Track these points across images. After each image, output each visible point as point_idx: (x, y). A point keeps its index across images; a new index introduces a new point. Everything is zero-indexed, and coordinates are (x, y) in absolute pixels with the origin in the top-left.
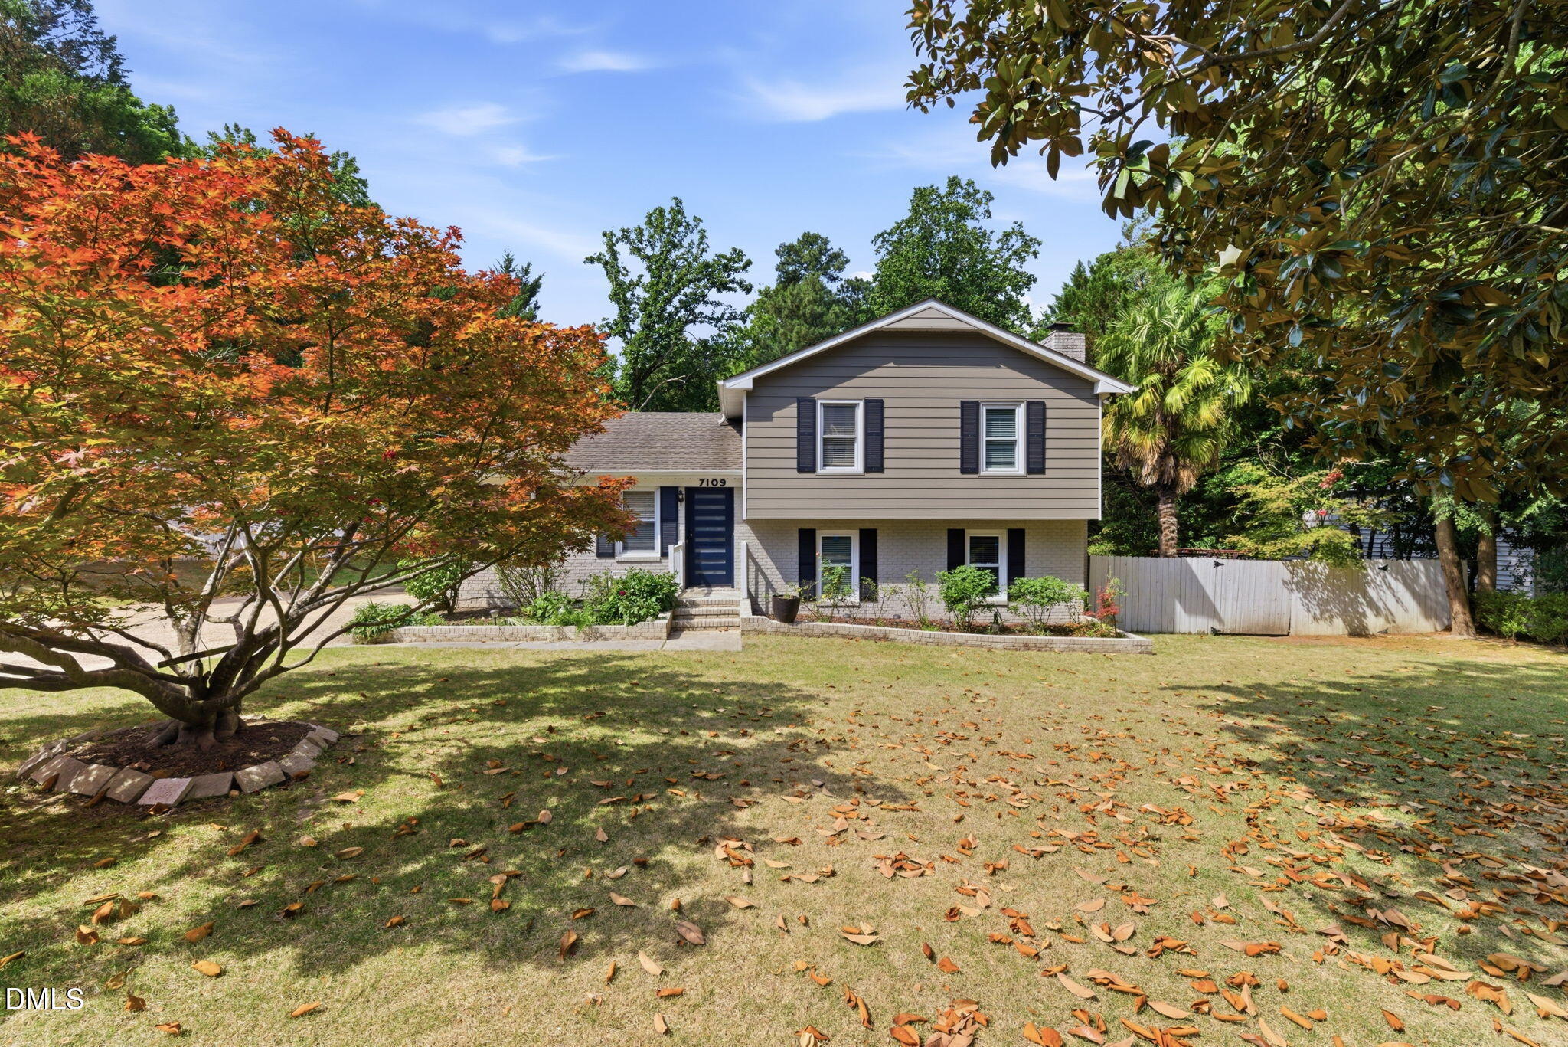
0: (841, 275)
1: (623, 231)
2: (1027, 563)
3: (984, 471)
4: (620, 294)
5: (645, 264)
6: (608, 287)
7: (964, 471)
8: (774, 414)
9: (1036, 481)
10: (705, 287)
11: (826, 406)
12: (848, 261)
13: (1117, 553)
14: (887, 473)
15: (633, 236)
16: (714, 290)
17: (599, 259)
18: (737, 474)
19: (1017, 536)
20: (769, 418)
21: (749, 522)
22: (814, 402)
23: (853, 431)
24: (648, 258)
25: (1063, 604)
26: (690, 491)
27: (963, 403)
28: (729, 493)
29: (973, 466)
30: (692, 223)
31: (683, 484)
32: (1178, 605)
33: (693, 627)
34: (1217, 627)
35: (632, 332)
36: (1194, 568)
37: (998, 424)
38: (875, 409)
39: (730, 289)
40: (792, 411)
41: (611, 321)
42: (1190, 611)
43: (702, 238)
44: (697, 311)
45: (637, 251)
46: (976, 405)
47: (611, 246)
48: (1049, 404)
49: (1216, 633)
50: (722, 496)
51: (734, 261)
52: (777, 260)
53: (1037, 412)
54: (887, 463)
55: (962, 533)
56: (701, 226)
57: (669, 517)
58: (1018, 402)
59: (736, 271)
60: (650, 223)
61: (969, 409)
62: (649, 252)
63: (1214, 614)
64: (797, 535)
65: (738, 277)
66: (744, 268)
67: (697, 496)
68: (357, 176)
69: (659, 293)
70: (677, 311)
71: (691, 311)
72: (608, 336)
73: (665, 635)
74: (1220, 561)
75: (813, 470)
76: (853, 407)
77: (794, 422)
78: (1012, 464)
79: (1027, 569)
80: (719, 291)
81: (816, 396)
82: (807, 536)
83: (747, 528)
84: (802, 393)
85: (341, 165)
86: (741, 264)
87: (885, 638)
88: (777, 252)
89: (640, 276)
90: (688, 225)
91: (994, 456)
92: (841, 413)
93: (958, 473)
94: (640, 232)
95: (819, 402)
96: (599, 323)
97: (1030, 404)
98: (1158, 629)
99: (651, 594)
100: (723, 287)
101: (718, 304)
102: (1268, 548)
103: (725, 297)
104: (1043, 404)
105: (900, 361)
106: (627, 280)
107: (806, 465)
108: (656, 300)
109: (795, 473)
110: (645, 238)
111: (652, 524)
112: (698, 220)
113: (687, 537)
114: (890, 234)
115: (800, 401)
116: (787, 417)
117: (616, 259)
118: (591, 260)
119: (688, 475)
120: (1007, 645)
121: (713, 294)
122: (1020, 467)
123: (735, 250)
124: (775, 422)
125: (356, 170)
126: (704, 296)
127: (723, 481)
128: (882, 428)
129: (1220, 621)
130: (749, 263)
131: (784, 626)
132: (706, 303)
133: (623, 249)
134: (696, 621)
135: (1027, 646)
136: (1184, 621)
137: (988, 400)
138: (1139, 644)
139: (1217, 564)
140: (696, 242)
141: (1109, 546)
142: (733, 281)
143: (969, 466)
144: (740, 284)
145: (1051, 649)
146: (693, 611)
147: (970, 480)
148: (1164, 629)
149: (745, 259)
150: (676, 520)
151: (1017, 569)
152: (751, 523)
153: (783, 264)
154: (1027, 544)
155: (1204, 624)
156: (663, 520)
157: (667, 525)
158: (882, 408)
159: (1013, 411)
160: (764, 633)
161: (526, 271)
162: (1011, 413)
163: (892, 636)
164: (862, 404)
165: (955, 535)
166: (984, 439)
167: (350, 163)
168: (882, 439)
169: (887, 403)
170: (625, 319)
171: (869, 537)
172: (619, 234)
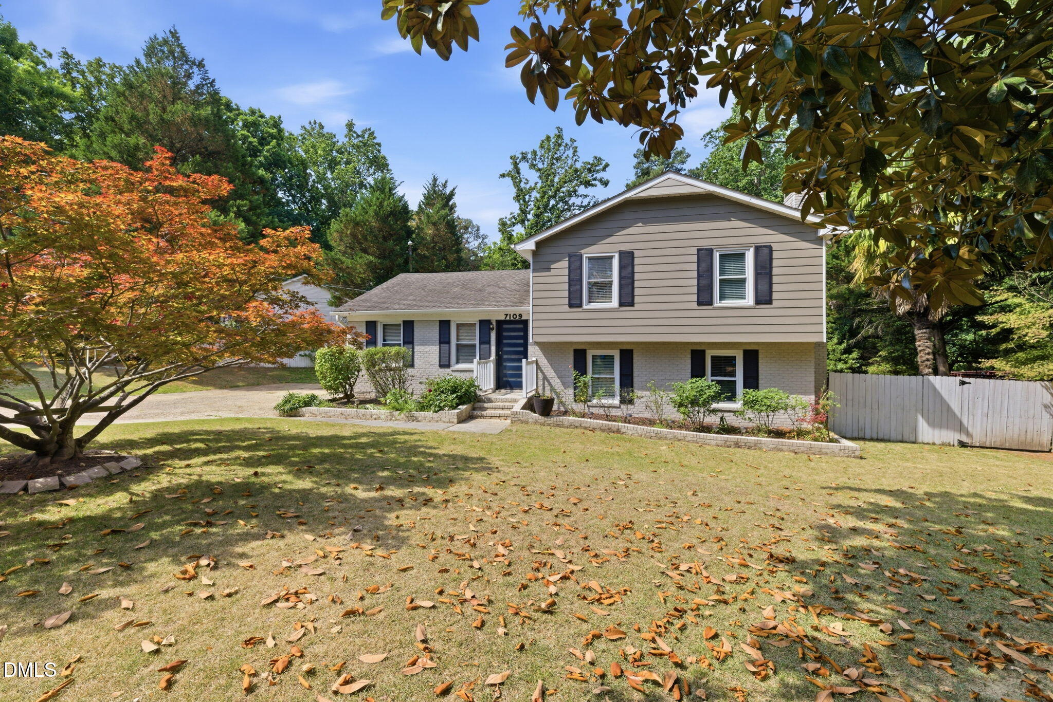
0: (684, 166)
1: (522, 154)
2: (760, 377)
3: (717, 303)
4: (521, 195)
5: (538, 174)
6: (513, 191)
7: (700, 303)
8: (552, 266)
9: (764, 310)
10: (576, 185)
11: (590, 259)
12: (689, 156)
13: (896, 373)
14: (637, 307)
15: (529, 156)
16: (582, 187)
17: (508, 175)
18: (528, 311)
19: (752, 356)
20: (549, 269)
21: (537, 344)
22: (581, 256)
23: (611, 276)
24: (540, 170)
25: (782, 411)
26: (499, 322)
27: (699, 250)
28: (526, 322)
29: (708, 299)
30: (569, 143)
31: (494, 318)
32: (920, 418)
33: (483, 417)
34: (964, 439)
35: (528, 220)
36: (938, 386)
37: (730, 266)
38: (627, 258)
39: (592, 185)
40: (565, 263)
41: (515, 214)
42: (932, 424)
43: (575, 152)
44: (570, 202)
45: (533, 166)
46: (710, 251)
47: (516, 165)
48: (775, 247)
49: (962, 445)
50: (521, 326)
51: (597, 165)
52: (635, 161)
53: (764, 254)
54: (637, 299)
55: (703, 352)
56: (575, 144)
57: (485, 341)
58: (748, 246)
59: (598, 171)
60: (542, 147)
61: (705, 256)
62: (540, 166)
63: (961, 428)
64: (572, 353)
65: (599, 176)
66: (604, 169)
67: (505, 326)
68: (375, 141)
69: (545, 193)
70: (557, 203)
71: (566, 203)
72: (514, 224)
73: (456, 421)
74: (966, 380)
75: (580, 306)
76: (611, 258)
77: (566, 272)
78: (743, 297)
79: (761, 382)
80: (586, 187)
81: (582, 252)
82: (579, 356)
83: (537, 348)
84: (571, 250)
85: (366, 136)
86: (601, 167)
87: (618, 431)
88: (635, 156)
89: (536, 183)
90: (567, 145)
91: (728, 291)
92: (603, 262)
93: (695, 305)
94: (534, 153)
95: (585, 256)
96: (509, 217)
97: (757, 248)
98: (900, 438)
99: (453, 392)
100: (588, 184)
101: (586, 196)
102: (1025, 370)
103: (590, 191)
104: (770, 247)
105: (646, 222)
106: (528, 187)
107: (575, 302)
108: (543, 197)
109: (567, 308)
110: (538, 157)
111: (474, 346)
112: (573, 141)
113: (497, 354)
114: (717, 131)
115: (570, 256)
116: (561, 268)
117: (519, 173)
118: (503, 176)
119: (497, 311)
120: (719, 443)
121: (582, 190)
122: (750, 299)
123: (596, 158)
124: (553, 272)
125: (375, 138)
126: (575, 191)
127: (521, 316)
128: (633, 273)
129: (968, 434)
130: (607, 165)
131: (542, 419)
132: (577, 196)
133: (524, 167)
134: (489, 412)
135: (737, 445)
136: (926, 432)
137: (719, 247)
138: (847, 449)
139: (963, 383)
140: (571, 155)
141: (886, 367)
142: (595, 179)
143: (705, 299)
144: (601, 181)
145: (760, 449)
146: (486, 405)
147: (705, 311)
148: (906, 438)
149: (604, 163)
150: (489, 343)
151: (752, 381)
152: (540, 345)
153: (639, 163)
154: (760, 362)
155: (952, 437)
156: (481, 343)
157: (483, 346)
158: (633, 258)
159: (744, 254)
160: (527, 423)
161: (445, 186)
162: (741, 257)
163: (623, 430)
164: (617, 255)
165: (697, 356)
166: (717, 277)
167: (372, 134)
168: (633, 281)
169: (636, 254)
170: (524, 212)
171: (627, 355)
172: (520, 156)
